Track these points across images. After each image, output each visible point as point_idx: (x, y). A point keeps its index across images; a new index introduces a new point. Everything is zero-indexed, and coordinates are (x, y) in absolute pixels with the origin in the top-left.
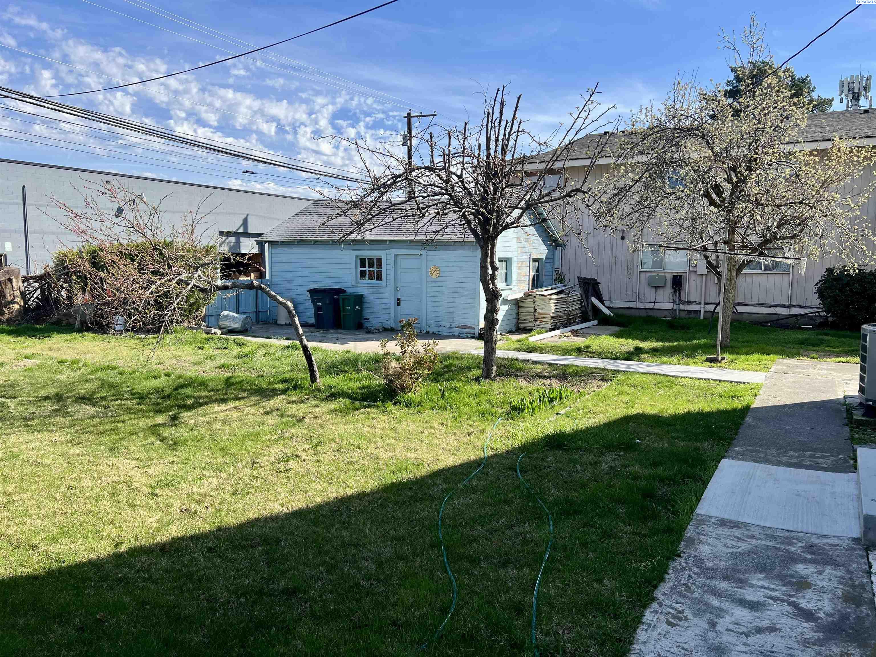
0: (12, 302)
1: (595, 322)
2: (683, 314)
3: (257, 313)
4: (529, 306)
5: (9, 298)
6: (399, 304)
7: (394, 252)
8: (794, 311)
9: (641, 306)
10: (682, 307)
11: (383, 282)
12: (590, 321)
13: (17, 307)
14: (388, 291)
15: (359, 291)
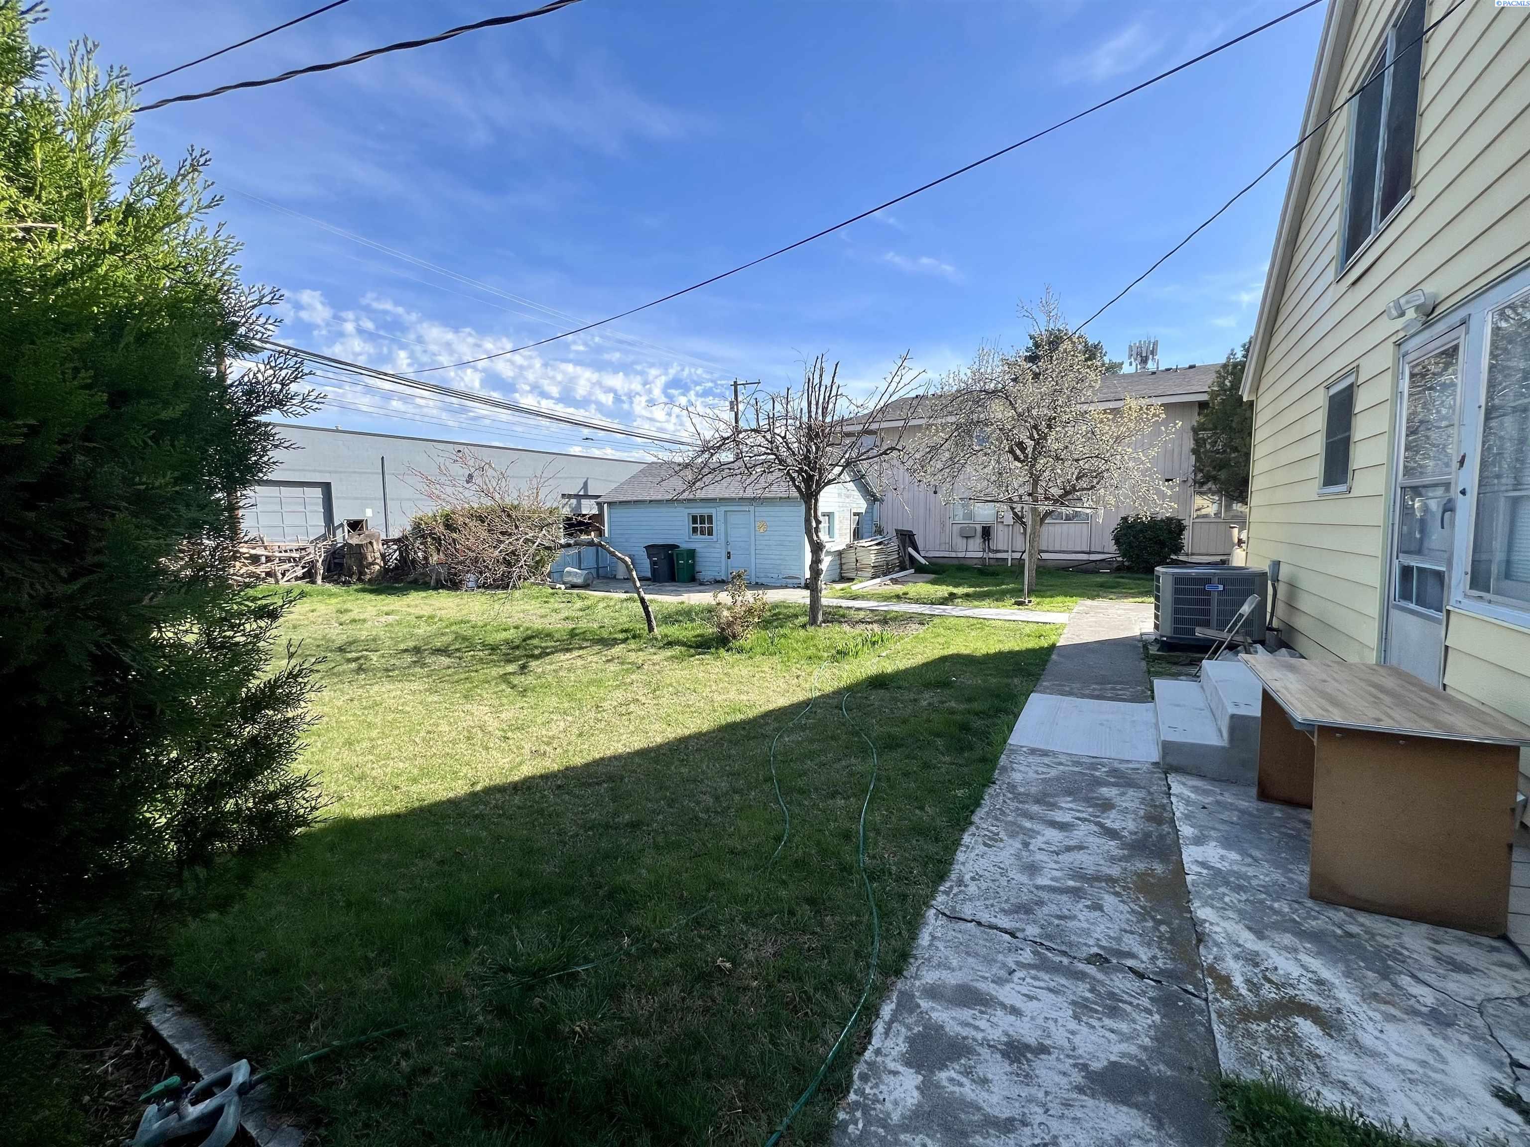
0: (373, 563)
1: (912, 571)
2: (992, 562)
3: (598, 569)
4: (851, 557)
5: (370, 560)
6: (729, 558)
7: (723, 509)
8: (1093, 557)
9: (953, 555)
10: (991, 555)
11: (714, 537)
12: (906, 569)
13: (377, 567)
14: (718, 546)
15: (692, 546)
